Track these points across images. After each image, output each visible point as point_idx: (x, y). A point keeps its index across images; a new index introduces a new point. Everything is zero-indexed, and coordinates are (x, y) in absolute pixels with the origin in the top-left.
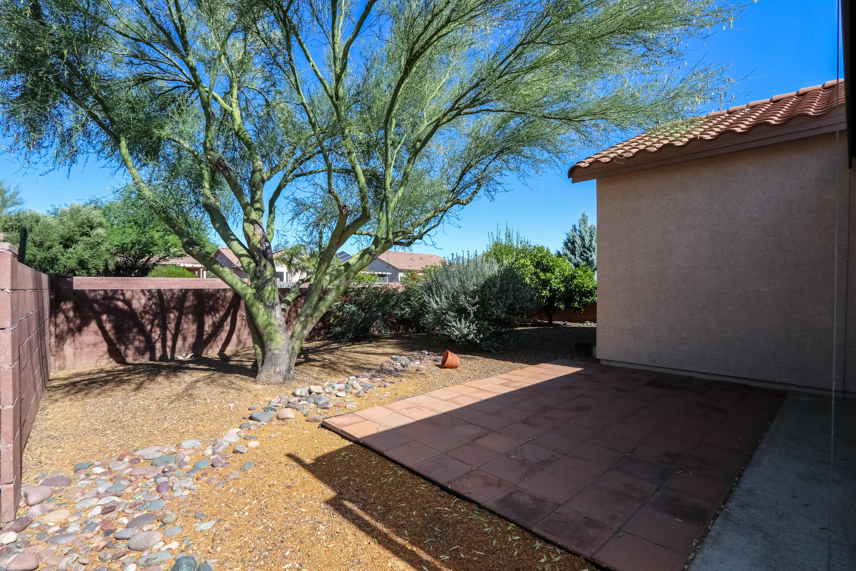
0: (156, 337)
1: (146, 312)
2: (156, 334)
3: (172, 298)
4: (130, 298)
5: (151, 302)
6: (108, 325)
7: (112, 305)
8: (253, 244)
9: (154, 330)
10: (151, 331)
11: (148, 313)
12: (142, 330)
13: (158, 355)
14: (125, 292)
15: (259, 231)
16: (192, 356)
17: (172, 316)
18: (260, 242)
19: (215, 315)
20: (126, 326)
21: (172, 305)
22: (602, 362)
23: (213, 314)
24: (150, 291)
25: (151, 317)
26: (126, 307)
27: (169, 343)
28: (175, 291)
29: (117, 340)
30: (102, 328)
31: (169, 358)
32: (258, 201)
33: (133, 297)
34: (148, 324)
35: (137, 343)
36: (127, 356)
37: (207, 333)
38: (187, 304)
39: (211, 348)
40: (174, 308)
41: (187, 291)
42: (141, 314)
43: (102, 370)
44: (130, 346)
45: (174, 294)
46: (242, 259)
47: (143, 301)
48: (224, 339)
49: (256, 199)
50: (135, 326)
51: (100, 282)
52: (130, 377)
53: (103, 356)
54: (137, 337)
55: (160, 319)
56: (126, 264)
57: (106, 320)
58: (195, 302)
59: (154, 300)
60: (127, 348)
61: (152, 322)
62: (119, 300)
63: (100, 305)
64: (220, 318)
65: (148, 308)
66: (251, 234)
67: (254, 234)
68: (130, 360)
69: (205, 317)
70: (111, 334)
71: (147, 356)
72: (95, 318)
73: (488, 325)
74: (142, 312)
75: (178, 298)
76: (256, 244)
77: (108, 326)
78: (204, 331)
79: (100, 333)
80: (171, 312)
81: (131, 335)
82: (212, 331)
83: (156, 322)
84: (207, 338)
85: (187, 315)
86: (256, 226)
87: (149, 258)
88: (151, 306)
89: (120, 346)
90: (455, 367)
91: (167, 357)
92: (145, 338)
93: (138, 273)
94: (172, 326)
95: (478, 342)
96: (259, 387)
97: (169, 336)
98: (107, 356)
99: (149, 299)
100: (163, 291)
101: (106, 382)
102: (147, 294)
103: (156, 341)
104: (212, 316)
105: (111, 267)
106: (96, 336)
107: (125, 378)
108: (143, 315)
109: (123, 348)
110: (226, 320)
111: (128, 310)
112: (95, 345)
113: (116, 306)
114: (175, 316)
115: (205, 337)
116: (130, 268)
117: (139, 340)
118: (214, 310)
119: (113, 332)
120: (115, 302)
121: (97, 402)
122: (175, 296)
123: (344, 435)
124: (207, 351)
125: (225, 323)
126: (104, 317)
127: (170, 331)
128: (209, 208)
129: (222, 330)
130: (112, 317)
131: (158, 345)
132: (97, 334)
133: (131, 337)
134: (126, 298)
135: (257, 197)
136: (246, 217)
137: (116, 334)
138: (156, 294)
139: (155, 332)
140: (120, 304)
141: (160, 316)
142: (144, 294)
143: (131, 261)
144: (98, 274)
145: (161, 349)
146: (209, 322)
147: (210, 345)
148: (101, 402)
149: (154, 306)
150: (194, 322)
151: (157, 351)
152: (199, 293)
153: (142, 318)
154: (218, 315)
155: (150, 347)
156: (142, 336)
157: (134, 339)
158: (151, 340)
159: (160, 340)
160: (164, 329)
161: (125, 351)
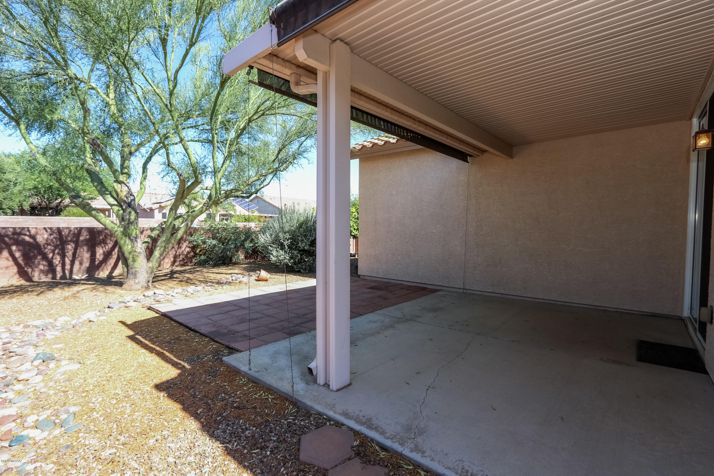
0: (57, 263)
1: (48, 244)
2: (57, 260)
3: (69, 233)
4: (35, 234)
5: (52, 237)
6: (17, 253)
7: (20, 239)
8: (121, 197)
9: (54, 257)
10: (52, 258)
11: (50, 245)
12: (45, 257)
13: (59, 275)
14: (30, 229)
15: (125, 189)
16: (87, 277)
17: (70, 247)
18: (125, 196)
19: (105, 246)
20: (32, 254)
21: (69, 239)
22: (361, 277)
23: (103, 246)
24: (51, 229)
25: (52, 248)
26: (31, 240)
27: (68, 267)
28: (72, 229)
29: (25, 264)
30: (12, 254)
31: (68, 278)
32: (126, 168)
33: (37, 233)
34: (50, 253)
35: (41, 267)
36: (33, 277)
37: (98, 260)
38: (81, 238)
39: (102, 270)
40: (71, 241)
41: (81, 229)
42: (44, 246)
43: (12, 285)
44: (36, 269)
45: (70, 231)
46: (113, 207)
47: (46, 236)
48: (112, 264)
49: (124, 166)
50: (40, 254)
51: (16, 220)
52: (34, 289)
53: (13, 276)
54: (41, 263)
55: (60, 249)
56: (40, 205)
57: (15, 250)
58: (88, 237)
59: (55, 235)
60: (33, 270)
61: (53, 252)
62: (25, 235)
63: (10, 239)
64: (109, 248)
65: (49, 241)
66: (119, 191)
67: (121, 191)
68: (36, 279)
69: (97, 248)
70: (20, 261)
71: (50, 276)
72: (6, 248)
73: (298, 253)
74: (45, 244)
75: (74, 234)
76: (122, 197)
77: (18, 255)
78: (95, 258)
79: (10, 259)
80: (69, 244)
81: (36, 260)
82: (103, 259)
83: (57, 251)
84: (98, 264)
85: (82, 247)
86: (123, 185)
87: (62, 200)
88: (52, 240)
89: (27, 268)
90: (266, 280)
91: (66, 276)
92: (48, 263)
93: (52, 212)
94: (70, 254)
95: (290, 265)
96: (123, 292)
97: (67, 261)
98: (17, 276)
99: (51, 235)
100: (61, 229)
101: (15, 292)
102: (49, 231)
103: (57, 265)
104: (102, 247)
105: (26, 207)
106: (8, 262)
107: (30, 290)
108: (46, 246)
109: (30, 270)
110: (114, 250)
111: (34, 242)
112: (7, 268)
113: (23, 240)
114: (72, 247)
115: (97, 263)
116: (45, 208)
117: (43, 264)
118: (104, 242)
119: (22, 258)
120: (23, 236)
121: (6, 302)
122: (72, 232)
123: (157, 311)
124: (99, 273)
125: (113, 253)
126: (14, 248)
127: (68, 258)
128: (89, 172)
129: (111, 258)
130: (21, 248)
131: (59, 269)
132: (8, 260)
133: (36, 263)
134: (32, 234)
135: (126, 165)
136: (115, 179)
137: (23, 260)
138: (56, 231)
139: (56, 259)
140: (27, 238)
141: (60, 247)
142: (47, 231)
143: (45, 202)
144: (14, 214)
145: (61, 271)
146: (100, 252)
147: (101, 269)
148: (9, 302)
149: (54, 240)
150: (88, 251)
151: (58, 273)
152: (91, 231)
153: (45, 248)
154: (107, 247)
155: (51, 269)
156: (45, 261)
157: (39, 264)
158: (53, 265)
159: (60, 265)
160: (63, 256)
161: (32, 272)
